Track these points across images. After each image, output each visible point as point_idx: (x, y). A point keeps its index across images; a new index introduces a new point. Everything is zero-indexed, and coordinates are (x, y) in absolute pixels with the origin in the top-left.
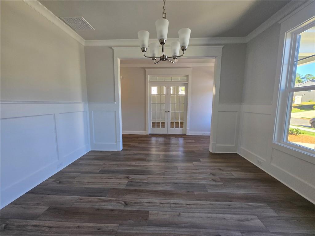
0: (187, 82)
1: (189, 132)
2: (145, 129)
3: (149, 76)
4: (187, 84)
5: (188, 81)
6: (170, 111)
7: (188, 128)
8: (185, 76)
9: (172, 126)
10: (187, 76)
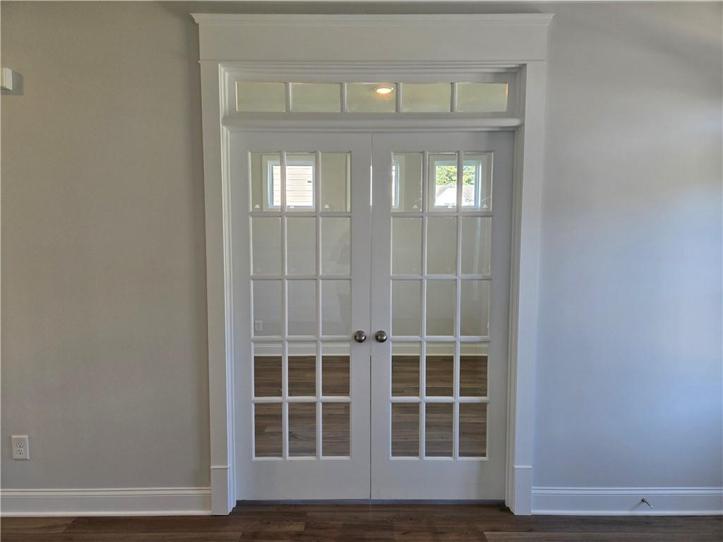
0: (514, 122)
1: (535, 490)
2: (202, 476)
3: (224, 75)
4: (514, 133)
5: (521, 114)
6: (390, 335)
7: (522, 465)
8: (499, 76)
9: (404, 446)
10: (514, 75)
